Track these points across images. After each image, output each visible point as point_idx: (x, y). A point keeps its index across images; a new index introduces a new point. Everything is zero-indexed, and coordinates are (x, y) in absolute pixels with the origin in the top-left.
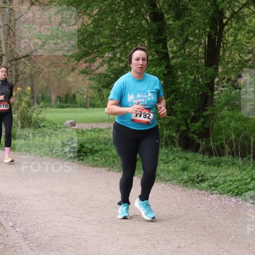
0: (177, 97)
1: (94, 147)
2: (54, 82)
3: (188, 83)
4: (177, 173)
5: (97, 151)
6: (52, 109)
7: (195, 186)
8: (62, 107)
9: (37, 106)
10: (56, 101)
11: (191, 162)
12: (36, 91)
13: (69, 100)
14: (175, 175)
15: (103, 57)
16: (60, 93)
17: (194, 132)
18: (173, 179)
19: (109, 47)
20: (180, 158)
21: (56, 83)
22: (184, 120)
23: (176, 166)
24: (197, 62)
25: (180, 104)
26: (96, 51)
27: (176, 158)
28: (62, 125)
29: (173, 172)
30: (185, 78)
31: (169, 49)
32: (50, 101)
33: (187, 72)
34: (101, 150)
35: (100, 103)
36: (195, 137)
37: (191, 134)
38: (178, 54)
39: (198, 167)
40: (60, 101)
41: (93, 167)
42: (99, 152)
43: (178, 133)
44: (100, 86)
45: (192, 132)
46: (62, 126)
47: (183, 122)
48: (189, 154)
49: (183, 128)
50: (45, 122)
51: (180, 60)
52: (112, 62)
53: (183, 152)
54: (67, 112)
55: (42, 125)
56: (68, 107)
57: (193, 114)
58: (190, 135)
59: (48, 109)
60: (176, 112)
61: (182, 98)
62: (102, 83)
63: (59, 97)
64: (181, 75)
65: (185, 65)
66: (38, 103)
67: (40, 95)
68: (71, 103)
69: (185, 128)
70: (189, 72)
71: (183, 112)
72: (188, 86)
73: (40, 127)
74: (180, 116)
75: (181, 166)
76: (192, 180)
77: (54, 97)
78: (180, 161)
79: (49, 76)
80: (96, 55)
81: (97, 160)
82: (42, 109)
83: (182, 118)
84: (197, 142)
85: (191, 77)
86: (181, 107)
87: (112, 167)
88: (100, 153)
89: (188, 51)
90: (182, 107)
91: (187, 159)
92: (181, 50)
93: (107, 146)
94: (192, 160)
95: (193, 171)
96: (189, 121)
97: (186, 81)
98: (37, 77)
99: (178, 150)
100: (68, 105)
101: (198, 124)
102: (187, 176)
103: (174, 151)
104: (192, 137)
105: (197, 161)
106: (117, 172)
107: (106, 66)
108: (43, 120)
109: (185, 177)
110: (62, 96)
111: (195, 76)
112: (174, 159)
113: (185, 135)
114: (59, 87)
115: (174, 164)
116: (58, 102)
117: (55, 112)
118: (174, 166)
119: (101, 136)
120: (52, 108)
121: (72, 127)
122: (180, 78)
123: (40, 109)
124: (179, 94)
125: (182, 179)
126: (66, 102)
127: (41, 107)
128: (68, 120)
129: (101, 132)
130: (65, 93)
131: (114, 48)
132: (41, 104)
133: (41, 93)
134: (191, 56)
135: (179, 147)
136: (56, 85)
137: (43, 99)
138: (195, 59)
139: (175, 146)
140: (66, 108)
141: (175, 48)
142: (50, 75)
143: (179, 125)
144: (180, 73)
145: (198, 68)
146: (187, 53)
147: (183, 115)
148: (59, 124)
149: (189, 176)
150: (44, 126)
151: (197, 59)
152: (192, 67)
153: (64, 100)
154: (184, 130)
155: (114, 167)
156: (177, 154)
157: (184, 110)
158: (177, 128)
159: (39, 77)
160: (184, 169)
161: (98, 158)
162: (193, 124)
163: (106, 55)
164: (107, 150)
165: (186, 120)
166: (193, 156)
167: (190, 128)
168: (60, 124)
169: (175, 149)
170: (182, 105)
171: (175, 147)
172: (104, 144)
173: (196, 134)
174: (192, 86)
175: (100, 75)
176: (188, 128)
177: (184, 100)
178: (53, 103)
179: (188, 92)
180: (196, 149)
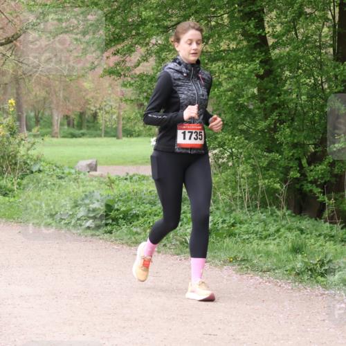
0: (284, 117)
1: (131, 209)
2: (57, 90)
3: (303, 92)
4: (283, 257)
5: (137, 216)
6: (55, 140)
7: (317, 282)
8: (73, 136)
9: (26, 133)
10: (62, 125)
11: (309, 235)
12: (25, 107)
13: (85, 124)
14: (279, 260)
15: (147, 44)
16: (69, 110)
17: (314, 182)
18: (276, 268)
19: (158, 27)
20: (290, 229)
21: (61, 92)
22: (296, 159)
23: (282, 243)
24: (320, 54)
25: (288, 130)
26: (134, 32)
27: (282, 230)
28: (72, 168)
29: (275, 254)
30: (298, 82)
31: (267, 30)
32: (51, 125)
33: (300, 71)
34: (144, 214)
35: (142, 128)
36: (317, 190)
37: (309, 185)
38: (284, 38)
39: (321, 245)
40: (69, 125)
41: (130, 246)
42: (140, 218)
43: (285, 182)
44: (141, 98)
45: (311, 182)
46: (73, 171)
47: (294, 164)
48: (305, 222)
49: (294, 174)
50: (42, 163)
51: (287, 50)
52: (164, 54)
53: (293, 219)
54: (81, 144)
55: (35, 169)
56: (83, 135)
57: (312, 149)
58: (308, 187)
59: (47, 139)
60: (281, 144)
61: (293, 120)
62: (146, 92)
63: (67, 117)
64: (291, 78)
65: (297, 59)
66: (29, 129)
67: (32, 114)
68: (88, 128)
69: (298, 175)
70: (304, 71)
71: (295, 146)
72: (304, 97)
73: (32, 172)
74: (288, 153)
75: (290, 245)
76: (311, 270)
77: (57, 118)
78: (289, 235)
79: (49, 78)
80: (134, 41)
81: (137, 233)
82: (36, 140)
83: (293, 155)
84: (320, 199)
85: (308, 81)
86: (290, 136)
87: (165, 245)
88: (142, 220)
89: (303, 34)
90: (292, 135)
91: (302, 231)
92: (289, 31)
93: (154, 208)
94: (311, 234)
95: (312, 254)
96: (304, 161)
97: (298, 88)
98: (27, 80)
99: (284, 214)
100: (82, 131)
101: (321, 168)
102: (302, 261)
103: (277, 216)
104: (311, 191)
105: (320, 235)
106: (173, 255)
107: (152, 61)
108: (38, 160)
109: (299, 265)
110: (73, 116)
111: (315, 79)
112: (278, 231)
113: (298, 186)
114: (66, 99)
115: (278, 240)
116: (66, 127)
117: (60, 145)
118: (278, 245)
119: (144, 188)
120: (53, 137)
121: (91, 173)
122: (288, 82)
123: (32, 140)
124: (287, 112)
125: (293, 269)
126: (80, 126)
127: (35, 136)
128: (84, 159)
129: (145, 182)
130: (78, 110)
131: (167, 29)
132: (35, 130)
133: (34, 109)
134: (308, 43)
135: (288, 209)
136: (61, 95)
137: (38, 121)
138: (316, 47)
139: (278, 207)
140: (80, 137)
141: (279, 28)
142: (51, 77)
143: (287, 170)
144: (287, 73)
145: (321, 63)
146: (300, 37)
147: (294, 151)
148: (66, 166)
149: (306, 263)
150: (40, 171)
151: (320, 47)
152: (310, 62)
153: (75, 123)
154: (297, 178)
155: (168, 245)
156: (284, 222)
157: (295, 141)
158: (282, 175)
159: (30, 81)
160: (297, 250)
161: (139, 230)
162: (312, 167)
163: (153, 41)
164: (155, 216)
165: (299, 159)
166: (314, 225)
167: (308, 175)
168: (69, 167)
169: (279, 213)
170: (291, 133)
171: (279, 210)
172: (150, 203)
173: (317, 186)
174: (310, 97)
175: (141, 76)
176: (304, 175)
177: (296, 123)
178: (56, 128)
179: (303, 109)
180: (318, 213)
